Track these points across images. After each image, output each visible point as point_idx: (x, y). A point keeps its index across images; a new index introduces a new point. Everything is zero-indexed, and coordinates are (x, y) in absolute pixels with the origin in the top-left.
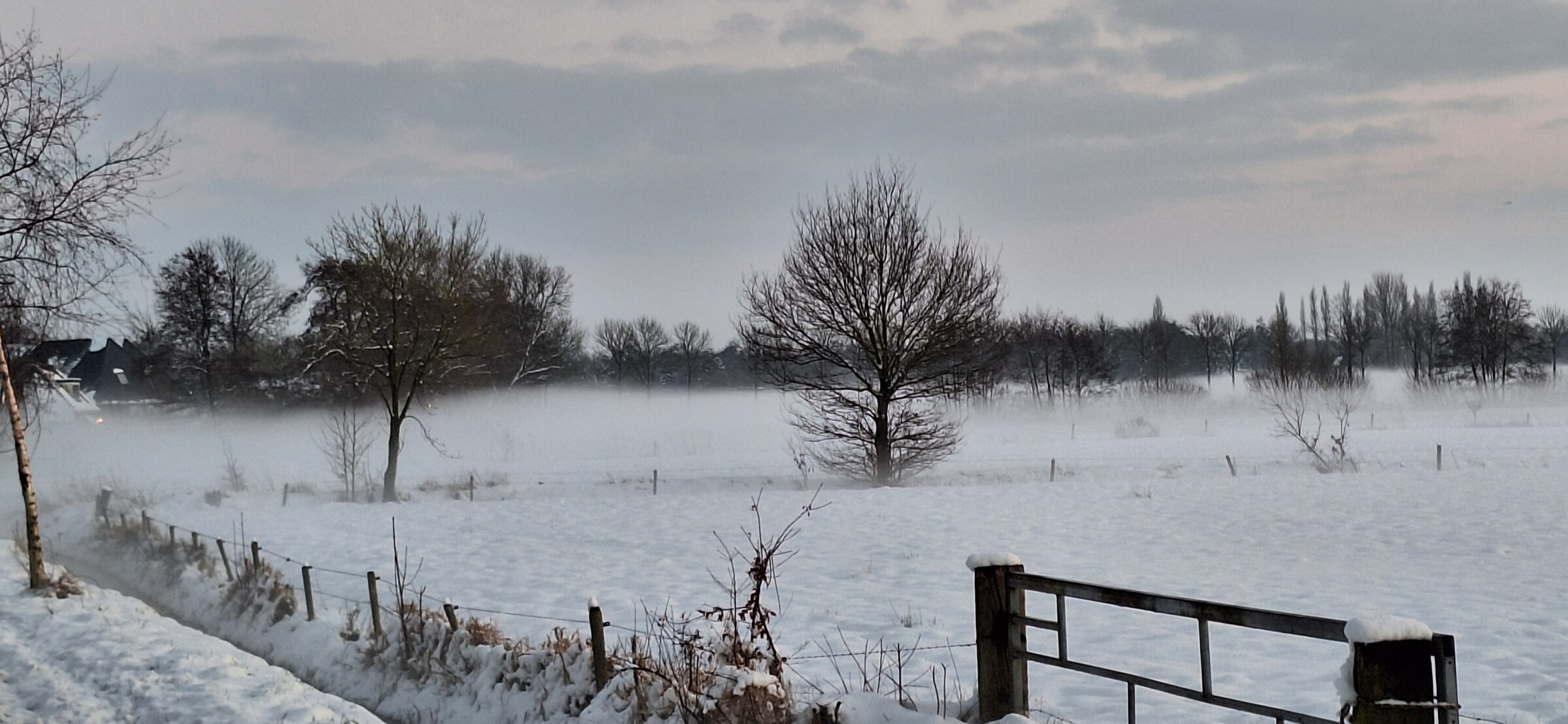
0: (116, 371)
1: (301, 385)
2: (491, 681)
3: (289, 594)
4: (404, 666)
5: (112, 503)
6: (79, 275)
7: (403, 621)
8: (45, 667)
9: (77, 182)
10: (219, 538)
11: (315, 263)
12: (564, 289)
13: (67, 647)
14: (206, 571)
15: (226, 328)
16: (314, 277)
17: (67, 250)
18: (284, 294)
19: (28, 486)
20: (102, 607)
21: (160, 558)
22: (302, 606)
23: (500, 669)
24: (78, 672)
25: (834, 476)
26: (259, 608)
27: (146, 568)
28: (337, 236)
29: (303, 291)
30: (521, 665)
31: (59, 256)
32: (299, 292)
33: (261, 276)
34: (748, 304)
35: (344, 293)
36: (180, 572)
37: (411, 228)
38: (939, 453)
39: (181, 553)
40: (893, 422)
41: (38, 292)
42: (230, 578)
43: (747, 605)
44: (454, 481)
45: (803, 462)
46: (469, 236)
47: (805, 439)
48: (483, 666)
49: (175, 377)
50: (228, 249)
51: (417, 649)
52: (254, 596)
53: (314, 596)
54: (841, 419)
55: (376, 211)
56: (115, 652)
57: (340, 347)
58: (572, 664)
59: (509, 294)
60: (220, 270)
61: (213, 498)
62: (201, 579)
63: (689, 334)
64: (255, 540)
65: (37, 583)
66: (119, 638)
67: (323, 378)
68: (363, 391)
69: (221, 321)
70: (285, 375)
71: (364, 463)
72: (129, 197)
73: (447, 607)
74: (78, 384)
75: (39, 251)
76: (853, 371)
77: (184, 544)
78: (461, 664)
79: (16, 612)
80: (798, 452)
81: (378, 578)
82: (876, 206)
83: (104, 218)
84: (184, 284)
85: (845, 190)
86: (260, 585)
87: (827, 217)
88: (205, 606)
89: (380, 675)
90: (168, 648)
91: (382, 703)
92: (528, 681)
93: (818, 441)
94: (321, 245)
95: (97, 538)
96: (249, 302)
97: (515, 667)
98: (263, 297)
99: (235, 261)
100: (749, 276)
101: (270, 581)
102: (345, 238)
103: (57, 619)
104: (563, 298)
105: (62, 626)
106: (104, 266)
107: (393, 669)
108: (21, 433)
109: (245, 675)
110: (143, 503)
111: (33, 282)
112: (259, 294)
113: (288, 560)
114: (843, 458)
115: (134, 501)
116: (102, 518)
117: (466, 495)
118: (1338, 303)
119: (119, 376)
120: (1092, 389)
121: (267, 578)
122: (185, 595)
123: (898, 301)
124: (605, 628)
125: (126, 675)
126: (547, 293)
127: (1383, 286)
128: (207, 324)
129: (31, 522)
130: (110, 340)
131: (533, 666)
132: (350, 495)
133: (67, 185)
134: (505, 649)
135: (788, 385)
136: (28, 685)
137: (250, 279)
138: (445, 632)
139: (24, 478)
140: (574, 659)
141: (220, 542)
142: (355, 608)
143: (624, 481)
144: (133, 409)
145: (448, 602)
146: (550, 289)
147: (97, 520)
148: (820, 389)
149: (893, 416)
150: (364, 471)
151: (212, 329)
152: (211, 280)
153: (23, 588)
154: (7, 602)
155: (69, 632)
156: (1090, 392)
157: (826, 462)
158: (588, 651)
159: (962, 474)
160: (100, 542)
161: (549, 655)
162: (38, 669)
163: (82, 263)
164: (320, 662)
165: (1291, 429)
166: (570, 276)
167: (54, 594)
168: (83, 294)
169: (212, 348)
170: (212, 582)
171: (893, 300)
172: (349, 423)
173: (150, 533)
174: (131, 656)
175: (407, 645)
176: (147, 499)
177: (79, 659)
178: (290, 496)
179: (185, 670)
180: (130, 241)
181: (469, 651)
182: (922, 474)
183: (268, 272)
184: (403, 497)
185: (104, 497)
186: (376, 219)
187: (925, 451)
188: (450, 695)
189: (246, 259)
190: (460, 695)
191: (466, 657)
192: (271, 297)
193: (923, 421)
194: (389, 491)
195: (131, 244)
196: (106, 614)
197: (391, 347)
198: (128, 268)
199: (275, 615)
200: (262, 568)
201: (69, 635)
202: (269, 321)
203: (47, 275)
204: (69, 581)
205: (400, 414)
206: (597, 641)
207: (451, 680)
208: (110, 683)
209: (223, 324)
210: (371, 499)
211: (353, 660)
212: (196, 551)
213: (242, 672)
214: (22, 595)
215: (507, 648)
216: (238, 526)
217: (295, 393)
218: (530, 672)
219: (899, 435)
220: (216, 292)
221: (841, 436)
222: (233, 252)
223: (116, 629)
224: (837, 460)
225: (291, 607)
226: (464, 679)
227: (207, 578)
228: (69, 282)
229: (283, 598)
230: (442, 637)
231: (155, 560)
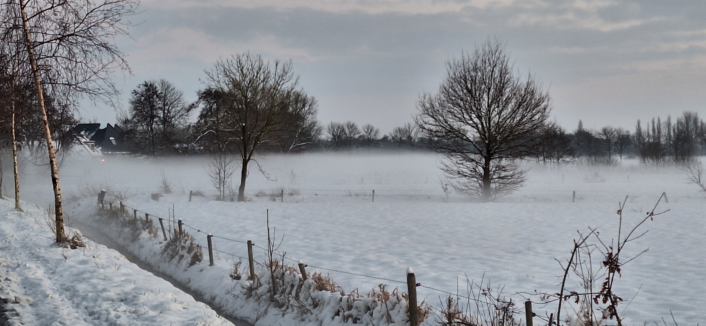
0: (111, 138)
1: (194, 147)
2: (331, 315)
3: (199, 250)
4: (272, 299)
5: (106, 198)
6: (88, 67)
7: (272, 272)
8: (56, 296)
9: (88, 14)
10: (160, 217)
11: (203, 90)
12: (314, 107)
13: (72, 282)
14: (152, 235)
15: (162, 119)
16: (202, 96)
17: (82, 53)
18: (187, 106)
19: (56, 185)
20: (95, 256)
21: (129, 226)
22: (206, 257)
23: (337, 307)
24: (76, 300)
25: (462, 196)
26: (182, 257)
27: (121, 231)
28: (219, 69)
29: (197, 103)
30: (354, 307)
31: (77, 56)
32: (195, 103)
33: (177, 97)
34: (421, 108)
35: (215, 104)
36: (139, 234)
37: (255, 66)
38: (515, 186)
39: (139, 225)
40: (492, 170)
41: (65, 75)
42: (166, 239)
43: (601, 291)
44: (273, 192)
45: (446, 189)
46: (284, 71)
47: (448, 177)
48: (326, 304)
49: (137, 141)
50: (163, 85)
51: (280, 289)
52: (179, 250)
53: (214, 252)
54: (466, 167)
55: (238, 57)
56: (100, 287)
57: (213, 129)
58: (392, 309)
59: (289, 109)
60: (159, 92)
61: (155, 197)
62: (150, 239)
63: (369, 130)
64: (180, 219)
65: (60, 240)
66: (103, 277)
67: (205, 144)
68: (223, 150)
69: (159, 116)
70: (188, 141)
71: (229, 182)
72: (117, 24)
73: (300, 265)
74: (94, 144)
75: (66, 53)
76: (473, 144)
77: (141, 219)
78: (310, 301)
79: (47, 256)
80: (444, 183)
81: (254, 245)
82: (487, 61)
83: (103, 35)
84: (143, 98)
85: (471, 52)
86: (182, 244)
87: (462, 66)
88: (152, 253)
89: (257, 303)
90: (132, 286)
91: (258, 321)
92: (359, 317)
93: (455, 178)
94: (211, 73)
95: (98, 215)
96: (171, 109)
97: (350, 308)
98: (177, 107)
99: (166, 90)
100: (422, 95)
101: (188, 242)
102: (223, 70)
103: (69, 262)
104: (314, 111)
105: (71, 267)
106: (102, 63)
107: (265, 300)
108: (53, 155)
109: (181, 309)
110: (121, 198)
111: (63, 71)
112: (176, 106)
113: (199, 231)
114: (467, 187)
115: (117, 197)
116: (101, 205)
117: (279, 200)
118: (665, 125)
119: (112, 141)
120: (564, 159)
121: (186, 240)
122: (141, 247)
123: (496, 109)
124: (417, 287)
125: (105, 305)
126: (306, 109)
127: (688, 117)
128: (153, 117)
129: (58, 205)
130: (108, 124)
131: (363, 308)
132: (222, 197)
133: (82, 14)
134: (341, 294)
135: (440, 150)
136: (44, 309)
137: (172, 99)
138: (298, 280)
139: (54, 180)
140: (394, 306)
141: (160, 220)
142: (239, 261)
143: (357, 195)
144: (118, 156)
145: (301, 262)
146: (308, 107)
147: (98, 206)
148: (456, 152)
149: (493, 167)
150: (229, 186)
151: (155, 120)
152: (155, 96)
153: (53, 242)
154: (43, 250)
155: (75, 271)
156: (564, 161)
157: (459, 189)
158: (404, 302)
159: (526, 197)
160: (99, 217)
161: (374, 302)
162: (51, 297)
163: (89, 60)
164: (219, 292)
165: (695, 180)
166: (317, 101)
167: (69, 246)
168: (90, 78)
169: (155, 128)
170: (156, 241)
171: (494, 108)
172: (223, 162)
173: (124, 213)
174: (109, 291)
175: (274, 287)
176: (123, 196)
177: (77, 291)
178: (193, 197)
179: (144, 304)
180: (117, 48)
181: (315, 294)
182: (507, 196)
183: (180, 96)
184: (248, 199)
185: (102, 194)
186: (238, 61)
187: (508, 185)
188: (303, 320)
189: (170, 89)
190: (310, 321)
191: (313, 297)
192: (181, 107)
193: (507, 170)
194: (241, 197)
195: (116, 50)
196: (97, 260)
197: (244, 124)
198: (115, 64)
199: (191, 261)
200: (184, 234)
201: (75, 272)
202: (180, 118)
203: (70, 67)
204: (78, 239)
205: (247, 158)
206: (412, 295)
207: (303, 311)
208: (95, 310)
209: (160, 117)
210: (232, 200)
211: (239, 292)
212: (147, 223)
213: (179, 307)
214: (51, 246)
215: (343, 294)
216: (171, 211)
217: (192, 150)
218: (360, 312)
219: (494, 177)
220: (157, 102)
221: (465, 176)
222: (165, 86)
223: (102, 271)
224: (464, 188)
225: (200, 257)
226: (312, 311)
227: (153, 238)
228: (83, 72)
229: (195, 253)
230: (297, 283)
231: (126, 227)
